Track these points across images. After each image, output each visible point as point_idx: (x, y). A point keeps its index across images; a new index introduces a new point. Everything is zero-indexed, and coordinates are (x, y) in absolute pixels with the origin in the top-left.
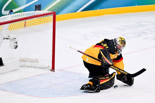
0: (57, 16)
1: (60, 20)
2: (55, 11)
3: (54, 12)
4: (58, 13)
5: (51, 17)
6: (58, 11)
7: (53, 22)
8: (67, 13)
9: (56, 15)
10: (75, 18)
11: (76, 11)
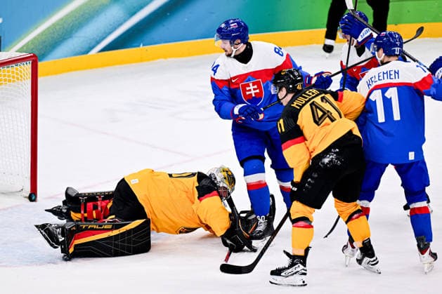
0: (40, 64)
1: (47, 74)
2: (37, 53)
3: (34, 56)
4: (44, 56)
5: (27, 67)
6: (43, 52)
7: (30, 79)
8: (66, 57)
9: (40, 60)
10: (85, 69)
11: (87, 52)
